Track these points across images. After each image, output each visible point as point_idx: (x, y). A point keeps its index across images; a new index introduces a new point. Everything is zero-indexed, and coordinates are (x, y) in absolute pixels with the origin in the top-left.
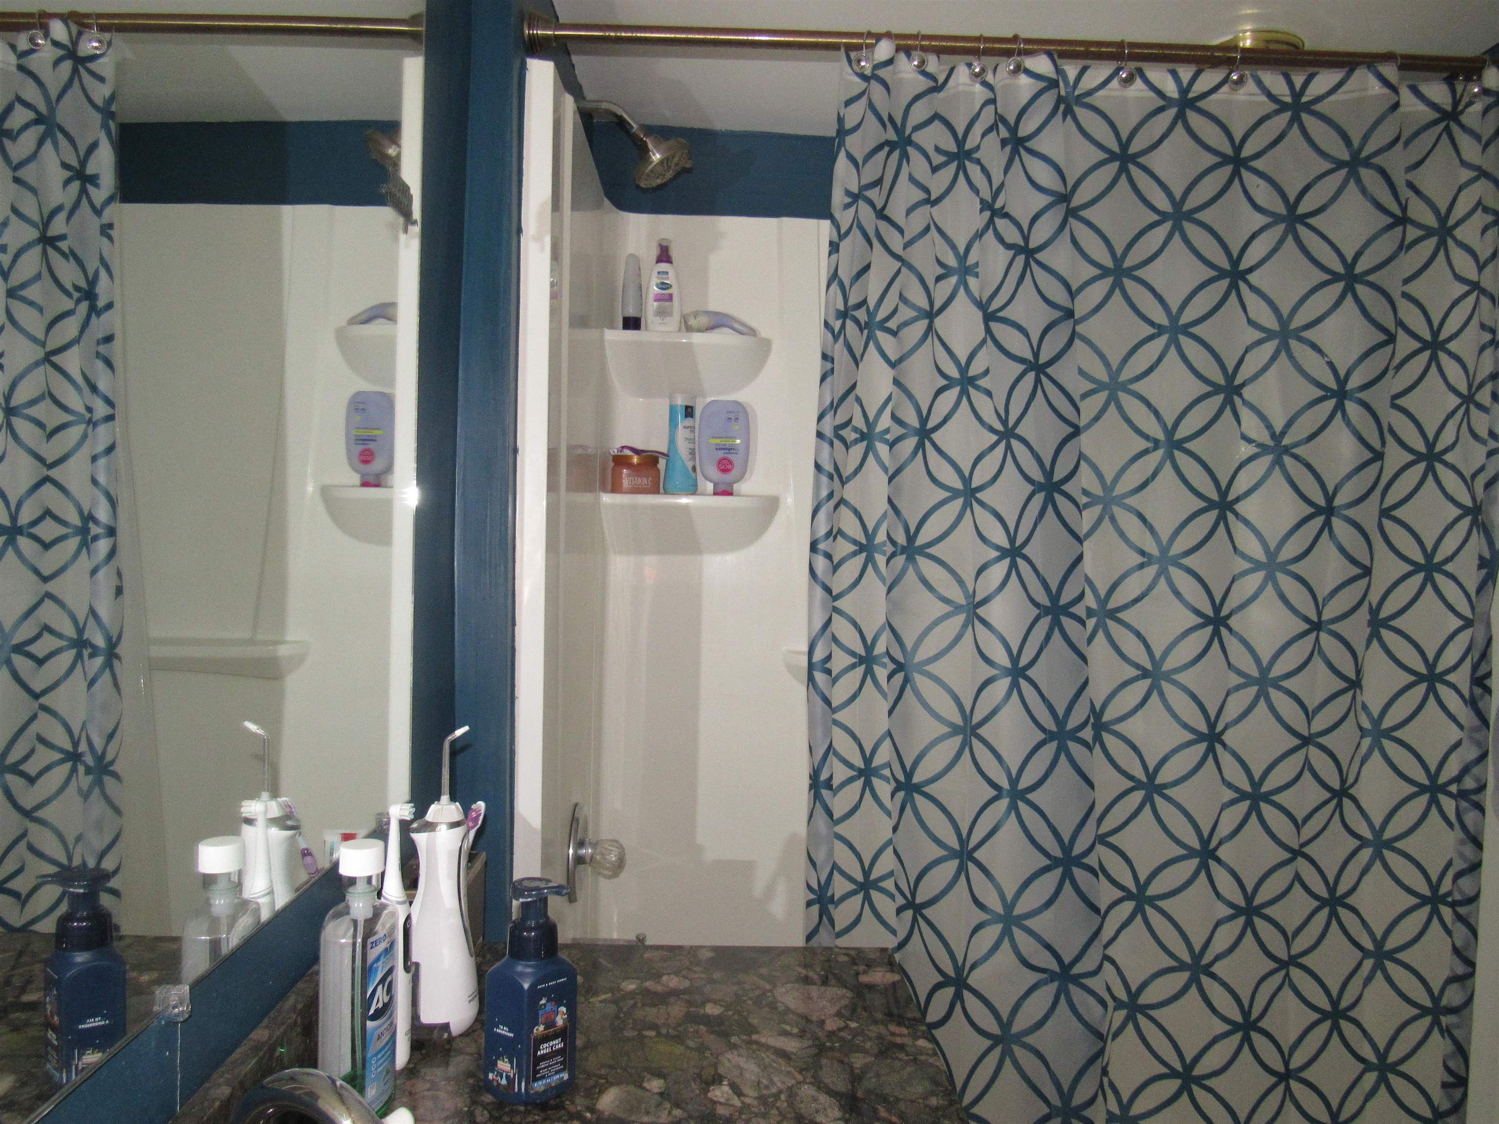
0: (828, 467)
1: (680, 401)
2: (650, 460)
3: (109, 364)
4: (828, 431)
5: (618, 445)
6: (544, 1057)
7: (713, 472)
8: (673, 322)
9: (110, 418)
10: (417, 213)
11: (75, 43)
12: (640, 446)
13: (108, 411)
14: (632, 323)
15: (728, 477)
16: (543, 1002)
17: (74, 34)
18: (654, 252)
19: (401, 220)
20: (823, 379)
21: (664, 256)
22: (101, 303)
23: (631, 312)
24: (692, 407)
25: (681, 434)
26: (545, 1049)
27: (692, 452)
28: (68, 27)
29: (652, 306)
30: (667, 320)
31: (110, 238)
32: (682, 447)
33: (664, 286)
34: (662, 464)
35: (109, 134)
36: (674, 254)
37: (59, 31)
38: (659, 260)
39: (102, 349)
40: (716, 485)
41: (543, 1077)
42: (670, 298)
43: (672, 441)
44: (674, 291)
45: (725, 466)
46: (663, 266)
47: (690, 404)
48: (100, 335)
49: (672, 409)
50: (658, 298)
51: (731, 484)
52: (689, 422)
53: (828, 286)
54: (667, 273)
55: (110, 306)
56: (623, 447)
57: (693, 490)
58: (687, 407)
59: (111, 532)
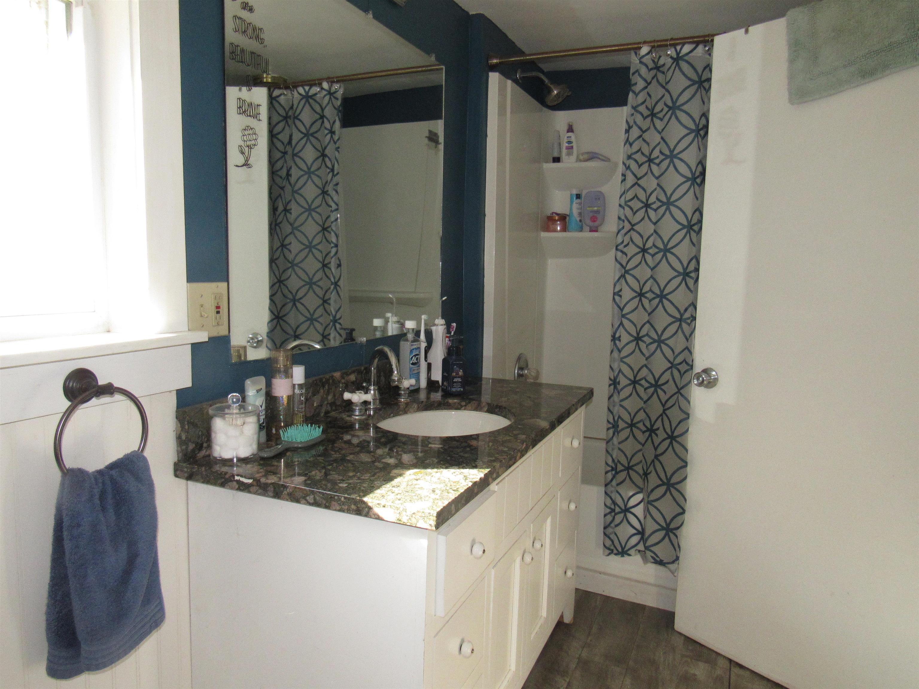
0: (623, 218)
1: (575, 192)
2: (563, 218)
3: (337, 192)
4: (623, 204)
5: (551, 212)
6: (455, 382)
7: (588, 222)
8: (573, 158)
9: (337, 210)
10: (441, 139)
11: (330, 89)
12: (559, 212)
13: (336, 207)
14: (557, 160)
15: (596, 224)
16: (455, 367)
17: (330, 85)
18: (566, 128)
19: (434, 144)
20: (622, 182)
21: (570, 129)
22: (335, 173)
23: (556, 155)
24: (579, 195)
25: (575, 206)
26: (455, 380)
27: (580, 214)
28: (328, 83)
29: (564, 151)
30: (571, 157)
31: (338, 151)
32: (575, 212)
33: (570, 142)
34: (568, 218)
35: (339, 117)
36: (574, 128)
37: (325, 85)
38: (568, 132)
39: (335, 187)
40: (590, 227)
41: (455, 388)
42: (572, 147)
43: (571, 209)
44: (574, 144)
45: (594, 219)
46: (570, 134)
47: (578, 193)
48: (334, 183)
49: (571, 195)
50: (567, 148)
51: (597, 227)
52: (578, 201)
53: (625, 145)
54: (571, 137)
55: (338, 174)
56: (553, 213)
57: (581, 230)
58: (577, 195)
59: (336, 246)
